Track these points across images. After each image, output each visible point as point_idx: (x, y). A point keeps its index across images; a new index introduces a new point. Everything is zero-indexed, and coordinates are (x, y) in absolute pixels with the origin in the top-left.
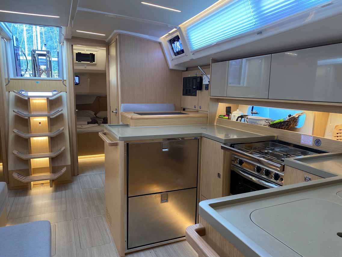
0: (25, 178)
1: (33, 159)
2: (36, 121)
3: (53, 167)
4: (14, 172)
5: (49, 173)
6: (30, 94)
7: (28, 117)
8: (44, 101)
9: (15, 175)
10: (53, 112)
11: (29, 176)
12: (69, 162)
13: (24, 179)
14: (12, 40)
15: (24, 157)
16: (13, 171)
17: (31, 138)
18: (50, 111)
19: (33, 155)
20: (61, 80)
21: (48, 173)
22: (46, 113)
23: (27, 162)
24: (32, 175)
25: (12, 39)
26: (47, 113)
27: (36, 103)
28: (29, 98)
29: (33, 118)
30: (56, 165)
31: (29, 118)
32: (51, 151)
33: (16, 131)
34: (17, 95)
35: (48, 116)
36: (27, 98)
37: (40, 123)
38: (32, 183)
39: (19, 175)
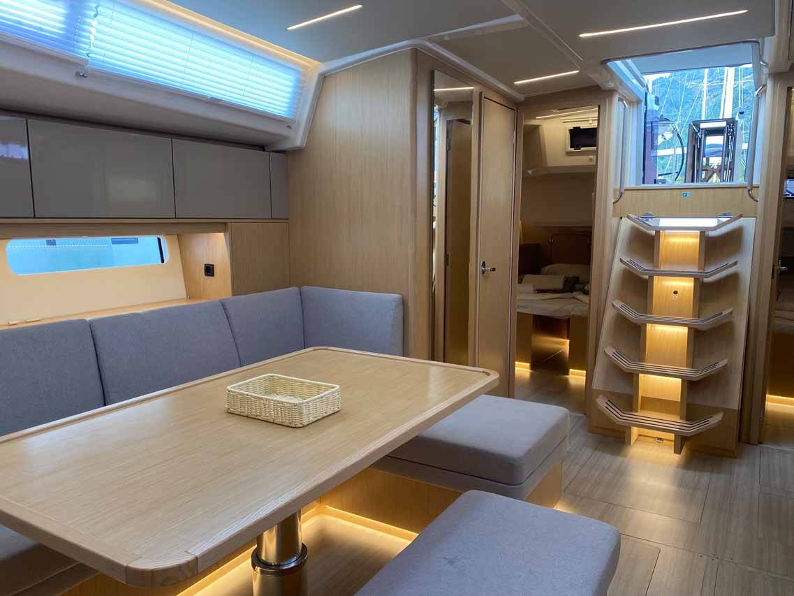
0: (621, 414)
1: (646, 375)
2: (667, 287)
3: (688, 405)
4: (600, 396)
5: (679, 417)
6: (664, 222)
7: (649, 276)
8: (693, 241)
9: (602, 402)
10: (711, 269)
11: (632, 411)
12: (735, 404)
13: (617, 416)
14: (643, 103)
15: (626, 365)
16: (599, 392)
17: (649, 326)
18: (705, 264)
19: (648, 364)
20: (746, 187)
21: (675, 416)
22: (694, 269)
23: (631, 378)
24: (637, 412)
25: (644, 100)
26: (696, 270)
27: (674, 243)
28: (658, 232)
29: (661, 280)
30: (699, 401)
31: (651, 277)
32: (692, 364)
33: (618, 304)
34: (635, 224)
35: (696, 275)
36: (653, 232)
37: (676, 292)
38: (635, 430)
39: (611, 405)
